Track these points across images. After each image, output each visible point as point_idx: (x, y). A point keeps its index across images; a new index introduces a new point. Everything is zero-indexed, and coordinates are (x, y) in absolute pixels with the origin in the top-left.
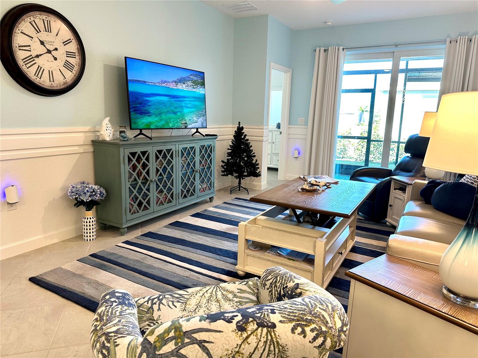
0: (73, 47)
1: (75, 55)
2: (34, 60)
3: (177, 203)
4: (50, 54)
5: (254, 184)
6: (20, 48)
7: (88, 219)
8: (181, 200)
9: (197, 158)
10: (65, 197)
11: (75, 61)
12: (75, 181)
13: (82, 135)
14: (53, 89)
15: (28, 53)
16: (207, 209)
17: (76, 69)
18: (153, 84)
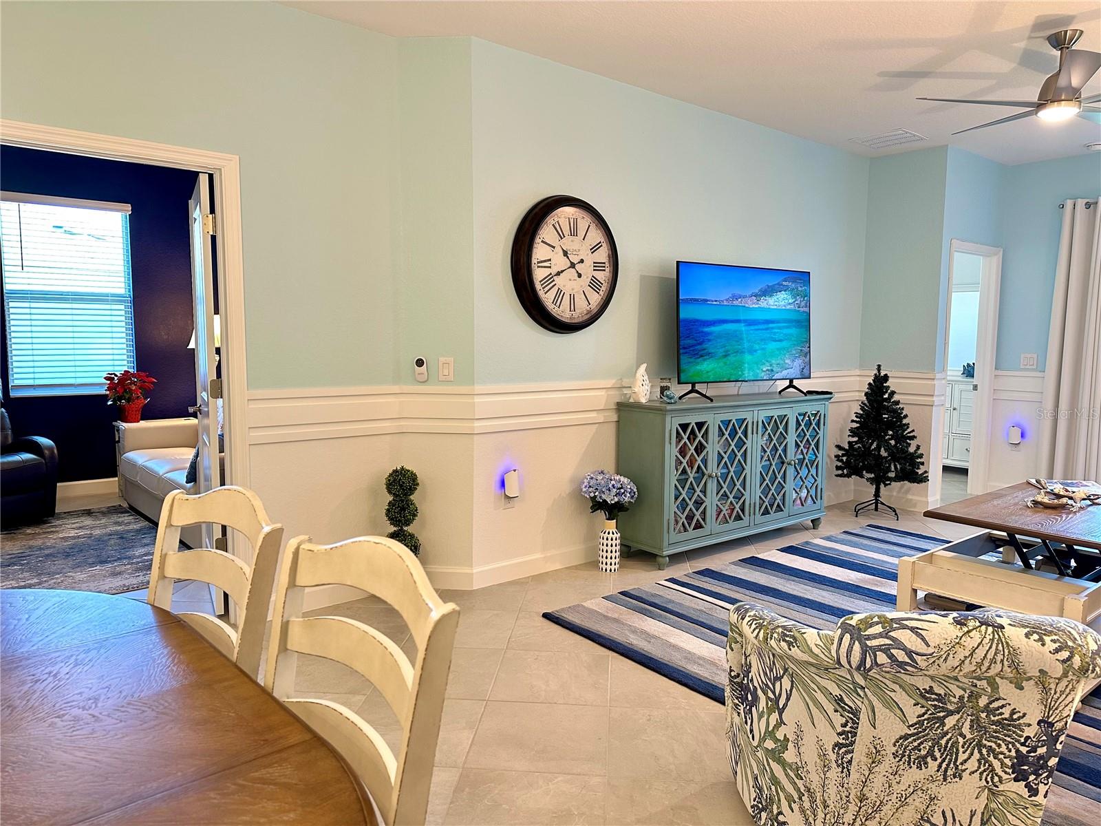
0: (603, 255)
1: (604, 267)
2: (554, 280)
3: (752, 524)
4: (574, 269)
5: (911, 499)
6: (539, 265)
7: (609, 533)
8: (759, 518)
9: (792, 438)
10: (577, 494)
11: (603, 276)
12: (588, 471)
13: (603, 393)
14: (573, 322)
15: (547, 271)
16: (810, 541)
17: (604, 288)
18: (718, 303)
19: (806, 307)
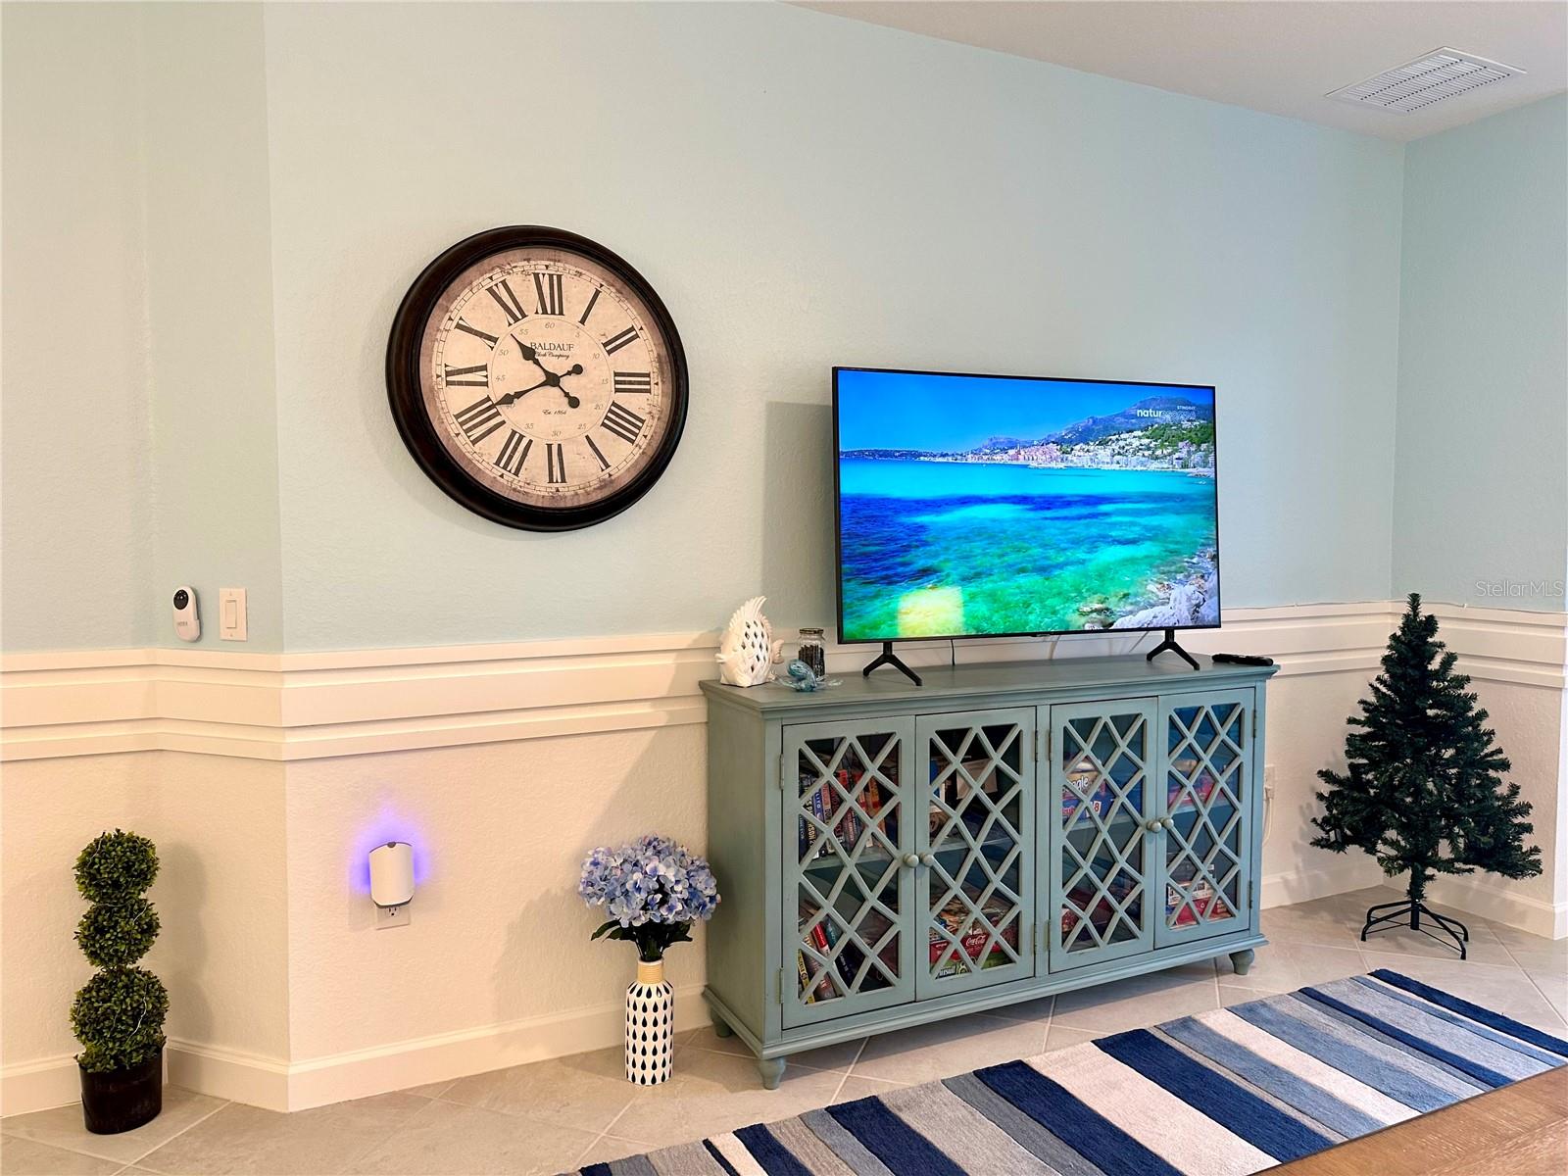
0: (643, 355)
1: (649, 383)
2: (498, 414)
3: (1042, 970)
4: (556, 389)
5: (1513, 903)
6: (449, 379)
7: (649, 995)
8: (1061, 957)
9: (1156, 767)
11: (649, 405)
12: (628, 833)
13: (669, 660)
14: (562, 505)
15: (480, 393)
16: (1198, 1018)
17: (650, 432)
18: (950, 459)
19: (1205, 464)
